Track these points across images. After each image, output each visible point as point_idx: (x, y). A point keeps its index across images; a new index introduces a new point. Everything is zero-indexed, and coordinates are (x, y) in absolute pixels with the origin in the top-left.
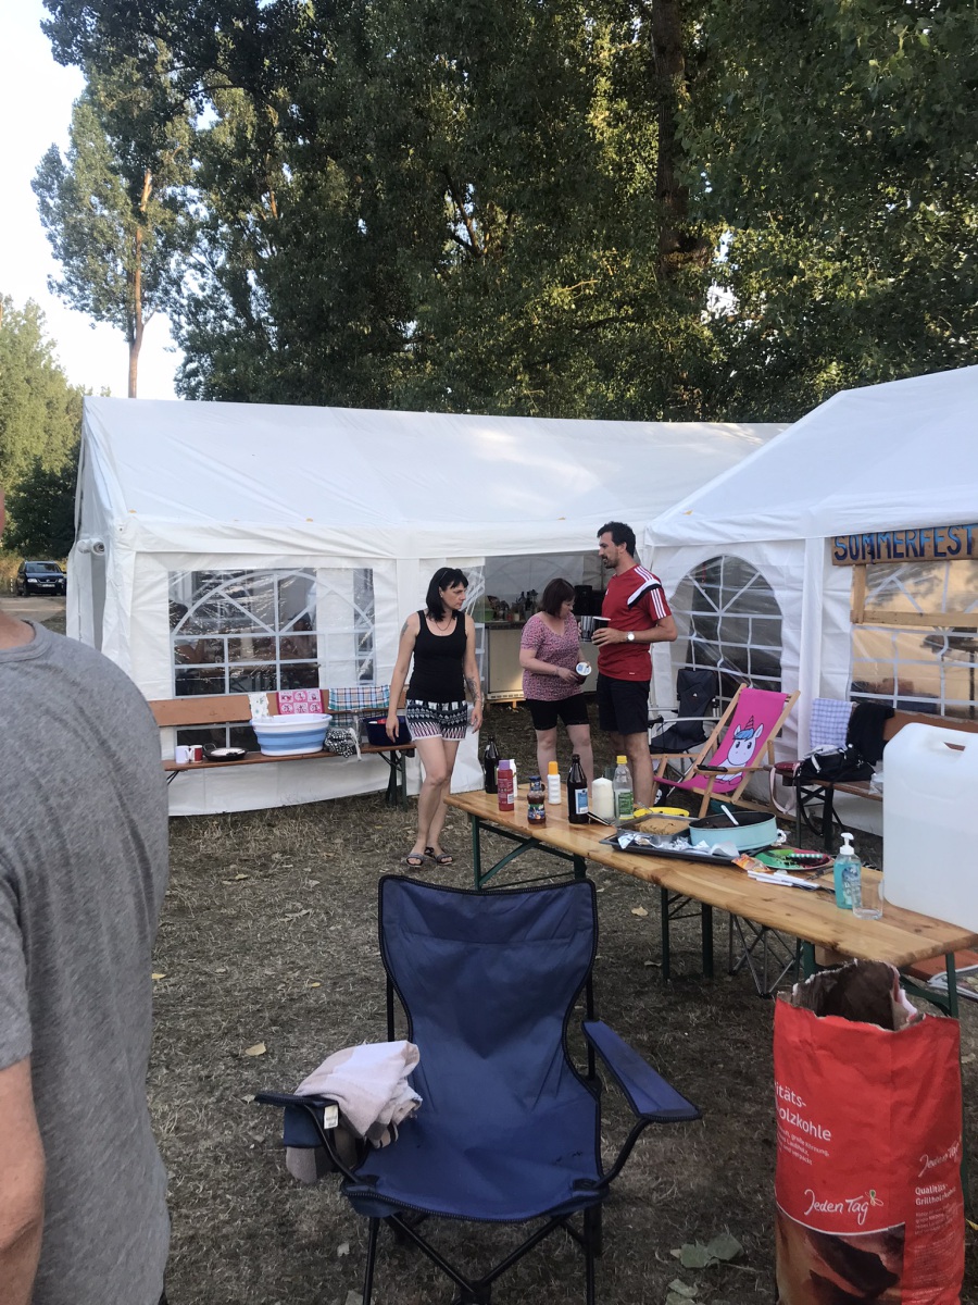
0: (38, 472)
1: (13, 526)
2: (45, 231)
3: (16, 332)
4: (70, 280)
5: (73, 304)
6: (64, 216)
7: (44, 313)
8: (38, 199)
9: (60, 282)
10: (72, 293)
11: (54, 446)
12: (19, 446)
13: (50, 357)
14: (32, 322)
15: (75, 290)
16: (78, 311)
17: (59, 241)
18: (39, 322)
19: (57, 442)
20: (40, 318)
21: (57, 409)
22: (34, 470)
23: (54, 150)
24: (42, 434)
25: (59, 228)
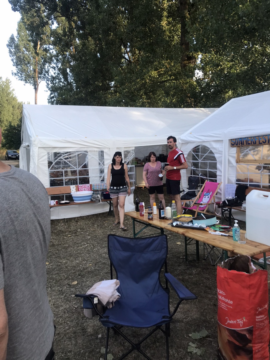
0: (11, 126)
1: (4, 141)
2: (11, 58)
3: (3, 87)
4: (18, 72)
5: (19, 79)
6: (16, 54)
7: (11, 81)
8: (8, 49)
9: (15, 72)
10: (19, 76)
11: (15, 119)
12: (5, 119)
13: (13, 94)
14: (8, 84)
15: (19, 75)
16: (20, 81)
17: (15, 61)
18: (10, 84)
19: (15, 117)
20: (10, 83)
21: (15, 108)
22: (9, 125)
23: (12, 35)
24: (11, 115)
25: (14, 57)
